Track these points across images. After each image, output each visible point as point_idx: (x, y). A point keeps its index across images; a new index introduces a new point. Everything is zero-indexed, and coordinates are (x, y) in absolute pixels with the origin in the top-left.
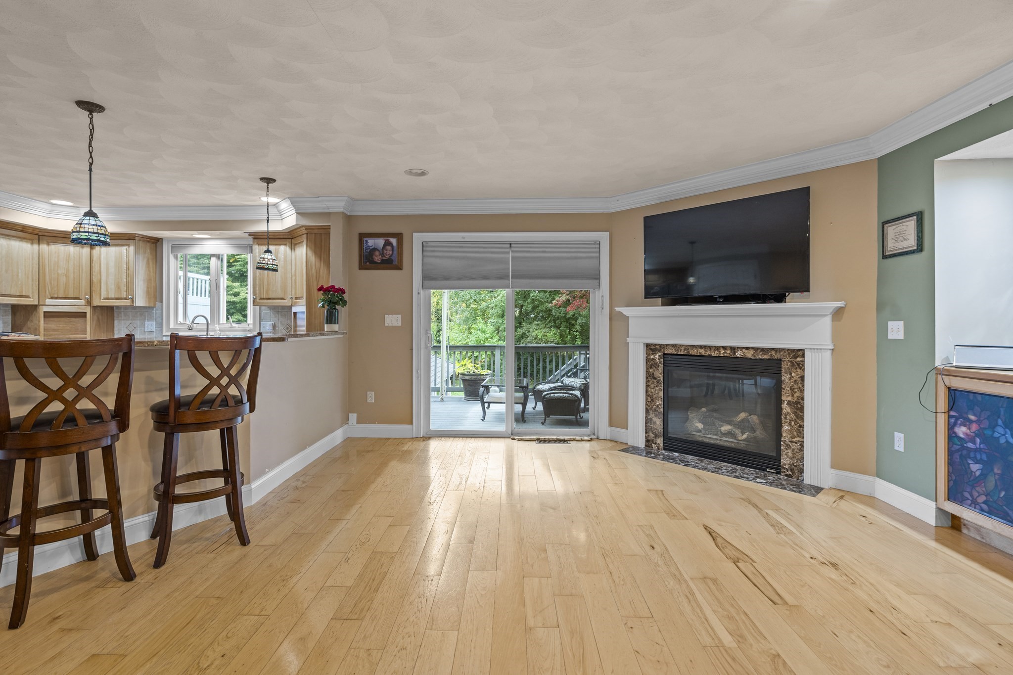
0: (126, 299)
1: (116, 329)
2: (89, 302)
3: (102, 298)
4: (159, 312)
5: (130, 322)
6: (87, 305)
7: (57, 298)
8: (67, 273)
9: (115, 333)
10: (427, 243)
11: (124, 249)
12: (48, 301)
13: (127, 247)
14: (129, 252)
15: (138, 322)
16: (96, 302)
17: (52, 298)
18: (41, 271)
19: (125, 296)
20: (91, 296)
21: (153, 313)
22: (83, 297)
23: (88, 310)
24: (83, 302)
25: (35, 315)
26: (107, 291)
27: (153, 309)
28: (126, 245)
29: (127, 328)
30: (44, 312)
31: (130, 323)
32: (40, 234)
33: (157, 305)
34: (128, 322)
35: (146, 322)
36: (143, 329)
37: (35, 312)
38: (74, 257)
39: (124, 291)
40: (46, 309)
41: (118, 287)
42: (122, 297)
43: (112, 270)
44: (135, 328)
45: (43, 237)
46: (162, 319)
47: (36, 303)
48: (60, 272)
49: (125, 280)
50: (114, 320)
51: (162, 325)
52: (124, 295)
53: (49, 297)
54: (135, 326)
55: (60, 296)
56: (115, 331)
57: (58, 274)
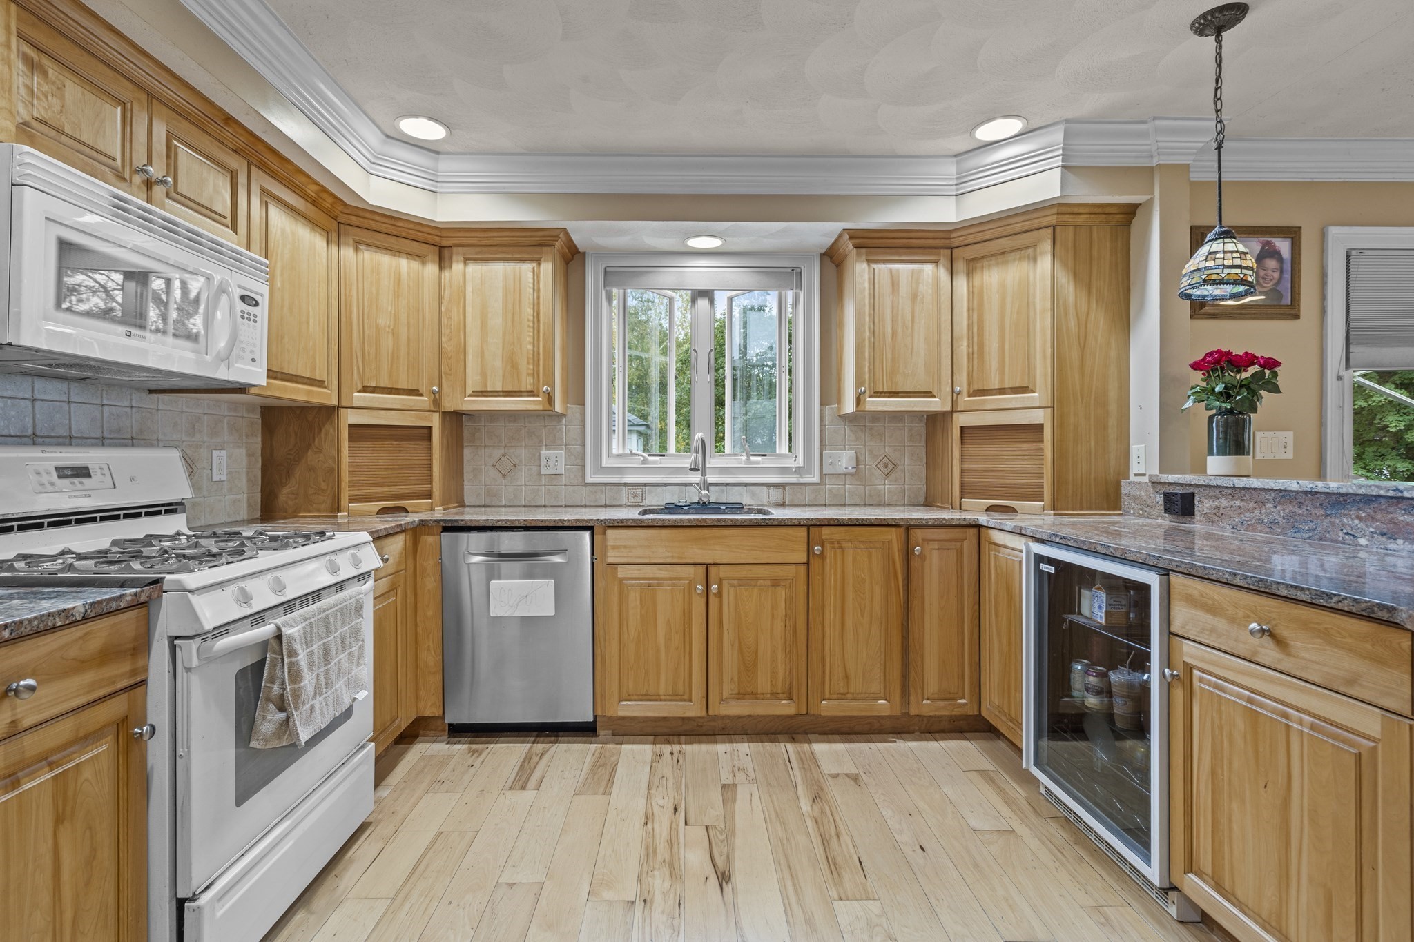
0: (531, 393)
1: (467, 468)
2: (436, 402)
3: (469, 391)
4: (575, 427)
5: (502, 451)
6: (432, 408)
7: (374, 390)
8: (394, 324)
9: (465, 478)
10: (1361, 252)
11: (527, 268)
12: (359, 398)
13: (535, 264)
14: (538, 276)
15: (521, 453)
16: (451, 403)
17: (365, 389)
18: (343, 319)
19: (530, 388)
20: (440, 385)
21: (560, 430)
22: (423, 389)
23: (435, 421)
24: (424, 401)
25: (327, 433)
26: (483, 374)
27: (561, 421)
28: (531, 260)
29: (494, 466)
30: (350, 426)
31: (503, 455)
32: (342, 219)
33: (569, 412)
34: (498, 453)
35: (544, 453)
36: (535, 468)
37: (327, 426)
38: (409, 286)
39: (528, 375)
40: (352, 417)
41: (512, 364)
42: (523, 389)
43: (496, 321)
44: (515, 465)
45: (347, 227)
46: (584, 445)
47: (335, 403)
48: (381, 322)
49: (530, 347)
50: (462, 447)
51: (583, 458)
52: (528, 383)
53: (360, 387)
54: (516, 461)
55: (382, 386)
56: (465, 474)
57: (377, 326)
